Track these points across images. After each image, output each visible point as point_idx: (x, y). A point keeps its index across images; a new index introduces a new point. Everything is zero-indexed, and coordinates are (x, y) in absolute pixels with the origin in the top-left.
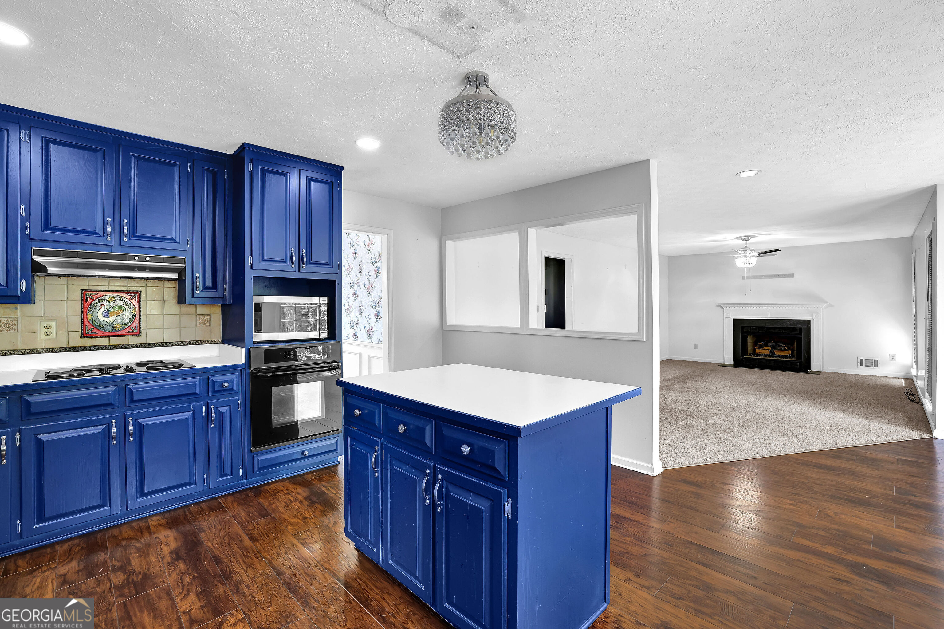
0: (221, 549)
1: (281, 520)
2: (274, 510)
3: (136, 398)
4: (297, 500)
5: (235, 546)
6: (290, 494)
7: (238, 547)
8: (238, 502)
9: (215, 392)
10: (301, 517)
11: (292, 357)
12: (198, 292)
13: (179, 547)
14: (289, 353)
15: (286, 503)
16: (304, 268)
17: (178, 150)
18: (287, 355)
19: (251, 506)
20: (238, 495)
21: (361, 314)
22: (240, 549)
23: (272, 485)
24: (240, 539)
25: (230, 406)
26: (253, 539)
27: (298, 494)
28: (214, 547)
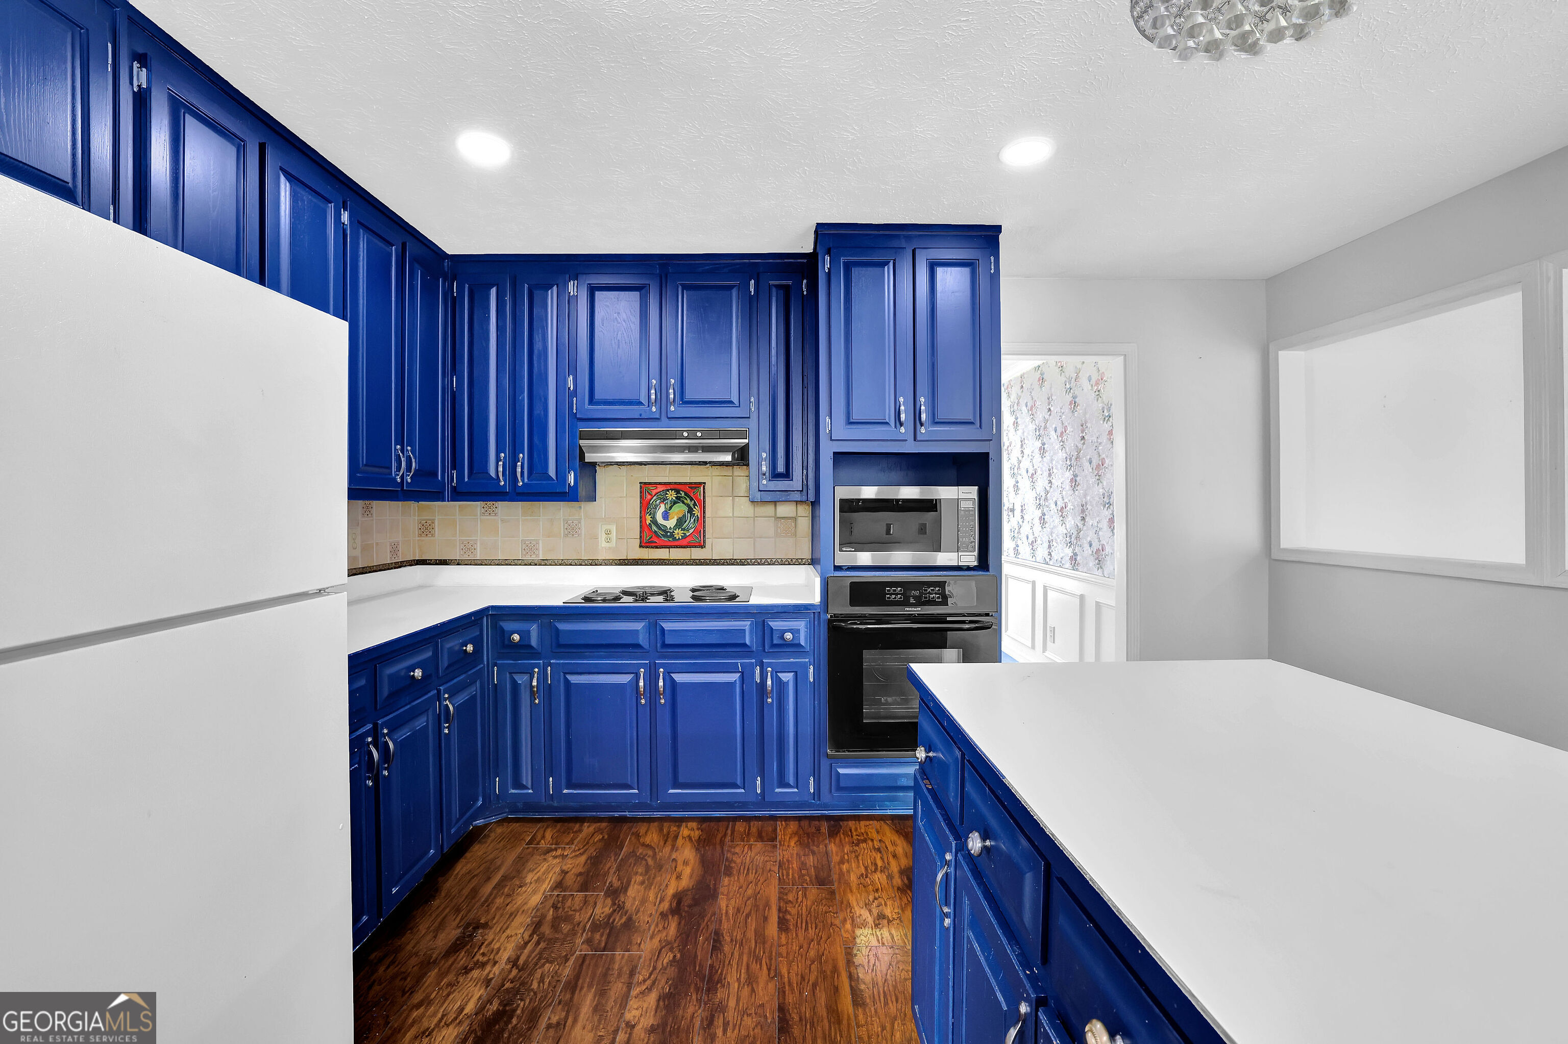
0: (732, 922)
1: (842, 903)
2: (841, 874)
3: (668, 641)
4: (886, 870)
5: (752, 924)
6: (880, 852)
7: (755, 930)
8: (800, 837)
9: (773, 646)
10: (875, 912)
11: (901, 598)
12: (764, 482)
13: (688, 890)
14: (894, 590)
15: (866, 868)
16: (924, 432)
17: (738, 264)
18: (891, 594)
19: (813, 853)
20: (805, 823)
21: (1083, 519)
22: (755, 936)
23: (863, 823)
24: (766, 915)
25: (796, 672)
26: (783, 925)
27: (895, 856)
28: (727, 912)
